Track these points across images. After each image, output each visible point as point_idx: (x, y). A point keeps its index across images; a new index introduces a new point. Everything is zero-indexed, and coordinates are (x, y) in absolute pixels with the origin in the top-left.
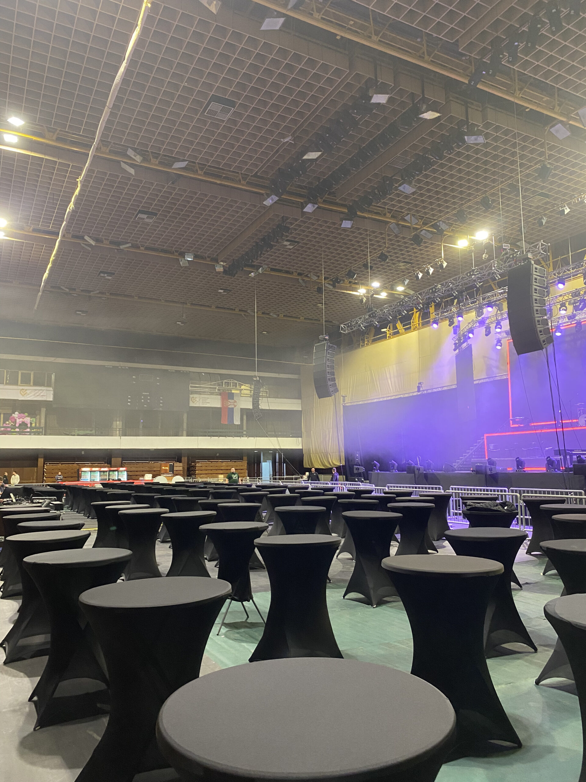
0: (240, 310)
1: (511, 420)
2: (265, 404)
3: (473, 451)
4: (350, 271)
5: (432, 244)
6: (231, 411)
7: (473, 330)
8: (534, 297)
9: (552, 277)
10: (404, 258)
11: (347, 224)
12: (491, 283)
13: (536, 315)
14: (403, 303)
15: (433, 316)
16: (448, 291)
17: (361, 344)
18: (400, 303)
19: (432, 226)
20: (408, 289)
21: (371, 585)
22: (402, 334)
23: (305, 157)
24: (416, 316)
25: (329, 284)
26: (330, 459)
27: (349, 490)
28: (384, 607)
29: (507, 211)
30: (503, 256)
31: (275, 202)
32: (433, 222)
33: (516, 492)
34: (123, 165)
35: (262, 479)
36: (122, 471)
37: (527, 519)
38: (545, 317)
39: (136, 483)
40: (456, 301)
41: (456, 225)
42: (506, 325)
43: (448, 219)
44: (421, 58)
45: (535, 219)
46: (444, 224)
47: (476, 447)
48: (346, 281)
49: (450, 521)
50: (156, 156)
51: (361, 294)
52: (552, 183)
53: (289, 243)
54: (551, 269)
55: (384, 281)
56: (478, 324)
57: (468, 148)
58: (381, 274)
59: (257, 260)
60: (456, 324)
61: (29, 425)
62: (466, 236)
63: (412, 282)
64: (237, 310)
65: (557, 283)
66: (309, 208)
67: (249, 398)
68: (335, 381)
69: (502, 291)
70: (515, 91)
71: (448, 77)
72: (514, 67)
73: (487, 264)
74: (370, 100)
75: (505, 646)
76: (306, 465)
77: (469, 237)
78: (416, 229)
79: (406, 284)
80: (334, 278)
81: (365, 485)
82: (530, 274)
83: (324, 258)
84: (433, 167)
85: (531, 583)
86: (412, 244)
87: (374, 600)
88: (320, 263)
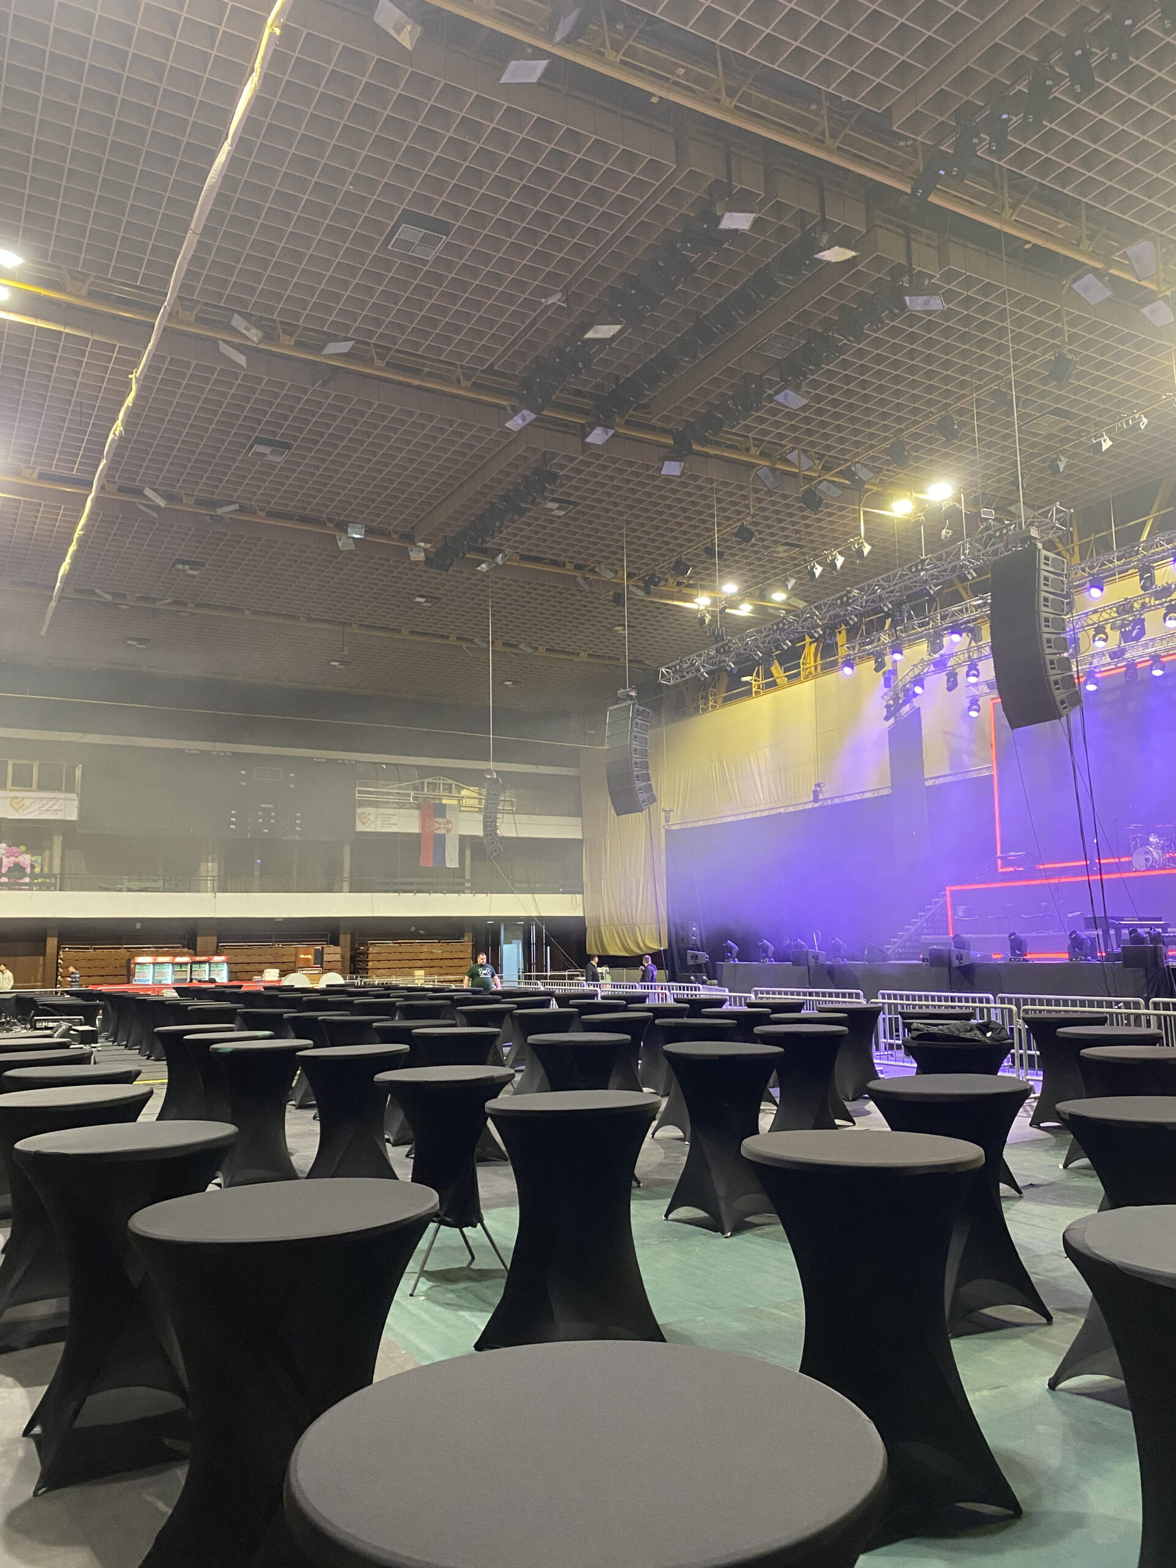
0: (458, 638)
1: (1000, 858)
2: (508, 828)
3: (924, 919)
4: (678, 562)
5: (841, 509)
6: (440, 840)
7: (923, 680)
8: (1044, 615)
9: (1078, 575)
10: (786, 537)
11: (672, 469)
12: (959, 586)
13: (1048, 651)
14: (784, 625)
15: (843, 651)
16: (873, 601)
17: (701, 706)
18: (778, 626)
19: (842, 474)
20: (794, 598)
21: (721, 1191)
22: (783, 687)
23: (590, 335)
24: (810, 650)
25: (637, 586)
26: (639, 935)
27: (677, 1000)
28: (747, 1235)
29: (989, 445)
30: (982, 532)
31: (530, 424)
32: (842, 465)
33: (1010, 1001)
34: (224, 348)
36: (217, 963)
37: (1031, 1057)
38: (1066, 655)
39: (247, 987)
40: (888, 621)
41: (888, 470)
42: (987, 669)
43: (873, 459)
44: (819, 142)
45: (1043, 461)
46: (865, 470)
47: (931, 912)
48: (671, 580)
49: (879, 1061)
50: (289, 329)
51: (702, 608)
52: (1077, 390)
53: (557, 505)
54: (1076, 559)
55: (746, 581)
56: (932, 668)
57: (913, 319)
58: (740, 569)
59: (493, 538)
60: (889, 667)
61: (28, 870)
62: (908, 493)
63: (801, 585)
64: (452, 637)
65: (1088, 585)
66: (597, 436)
67: (477, 814)
68: (649, 780)
69: (981, 601)
70: (1003, 208)
71: (871, 179)
72: (1001, 163)
73: (949, 549)
74: (718, 222)
75: (988, 1311)
76: (591, 948)
77: (914, 495)
78: (810, 479)
79: (789, 587)
80: (647, 575)
81: (710, 990)
82: (1033, 570)
83: (627, 536)
84: (842, 357)
85: (1041, 1186)
86: (801, 509)
87: (727, 1223)
88: (619, 544)
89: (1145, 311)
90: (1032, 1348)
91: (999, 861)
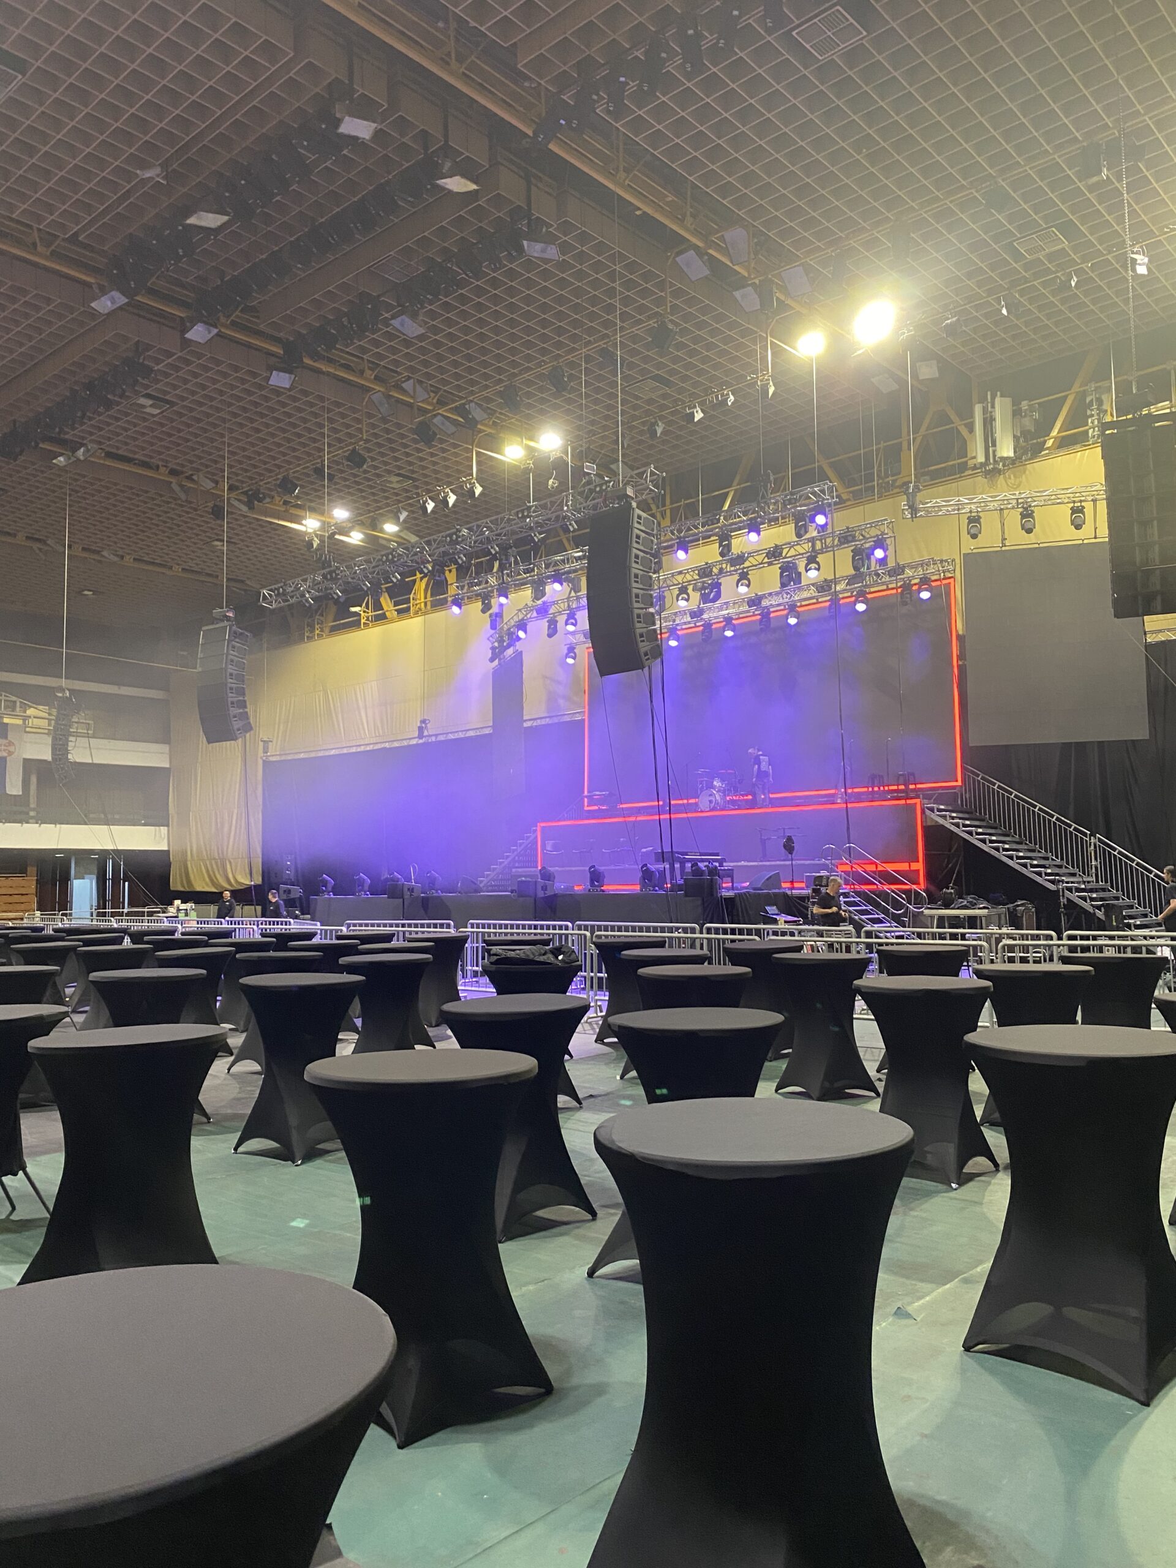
0: (27, 538)
1: (586, 797)
2: (80, 752)
3: (516, 853)
4: (285, 479)
5: (455, 446)
7: (526, 625)
8: (634, 571)
9: (667, 537)
10: (400, 468)
11: (280, 380)
12: (563, 538)
13: (636, 605)
14: (394, 557)
15: (453, 590)
16: (481, 542)
17: (306, 634)
18: (387, 557)
19: (456, 410)
20: (405, 531)
21: (293, 1121)
22: (392, 621)
23: (192, 221)
24: (421, 586)
25: (239, 500)
26: (229, 870)
27: (263, 935)
28: (319, 1162)
29: (596, 402)
30: (584, 485)
31: (120, 308)
32: (457, 401)
33: (586, 928)
35: (71, 914)
37: (601, 979)
38: (652, 610)
40: (496, 565)
41: (501, 413)
42: (583, 617)
43: (488, 400)
44: (445, 63)
45: (644, 423)
46: (479, 410)
47: (523, 847)
48: (277, 498)
49: (463, 988)
51: (310, 531)
52: (676, 360)
53: (150, 402)
54: (666, 522)
55: (358, 509)
56: (535, 614)
57: (530, 264)
58: (352, 494)
59: (73, 429)
60: (495, 609)
62: (519, 439)
63: (415, 519)
64: (21, 536)
65: (675, 548)
66: (198, 333)
67: (46, 736)
68: (245, 707)
69: (581, 554)
70: (617, 169)
71: (496, 115)
72: (617, 125)
73: (553, 499)
74: (337, 126)
75: (541, 1213)
76: (176, 884)
77: (525, 441)
78: (425, 411)
79: (401, 520)
80: (251, 490)
81: (301, 924)
82: (627, 527)
83: (229, 445)
84: (461, 291)
85: (600, 1096)
86: (415, 441)
87: (298, 1151)
88: (221, 453)
89: (737, 294)
90: (576, 1242)
91: (586, 799)
